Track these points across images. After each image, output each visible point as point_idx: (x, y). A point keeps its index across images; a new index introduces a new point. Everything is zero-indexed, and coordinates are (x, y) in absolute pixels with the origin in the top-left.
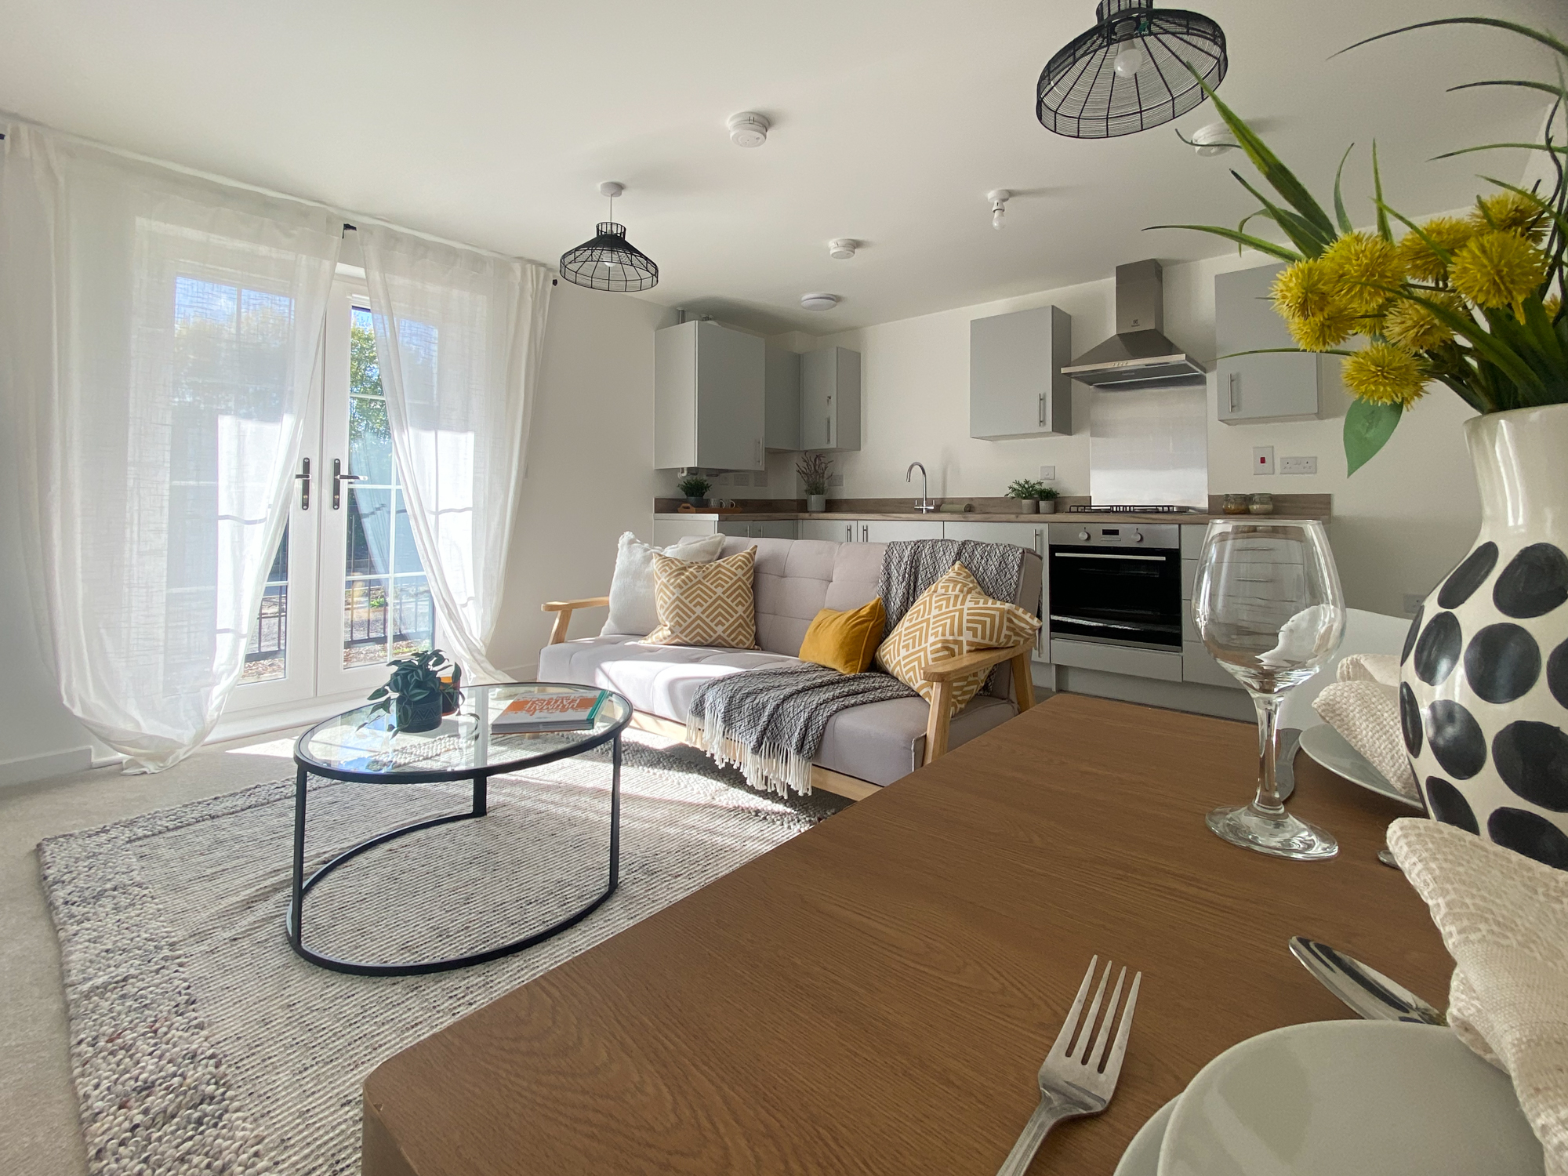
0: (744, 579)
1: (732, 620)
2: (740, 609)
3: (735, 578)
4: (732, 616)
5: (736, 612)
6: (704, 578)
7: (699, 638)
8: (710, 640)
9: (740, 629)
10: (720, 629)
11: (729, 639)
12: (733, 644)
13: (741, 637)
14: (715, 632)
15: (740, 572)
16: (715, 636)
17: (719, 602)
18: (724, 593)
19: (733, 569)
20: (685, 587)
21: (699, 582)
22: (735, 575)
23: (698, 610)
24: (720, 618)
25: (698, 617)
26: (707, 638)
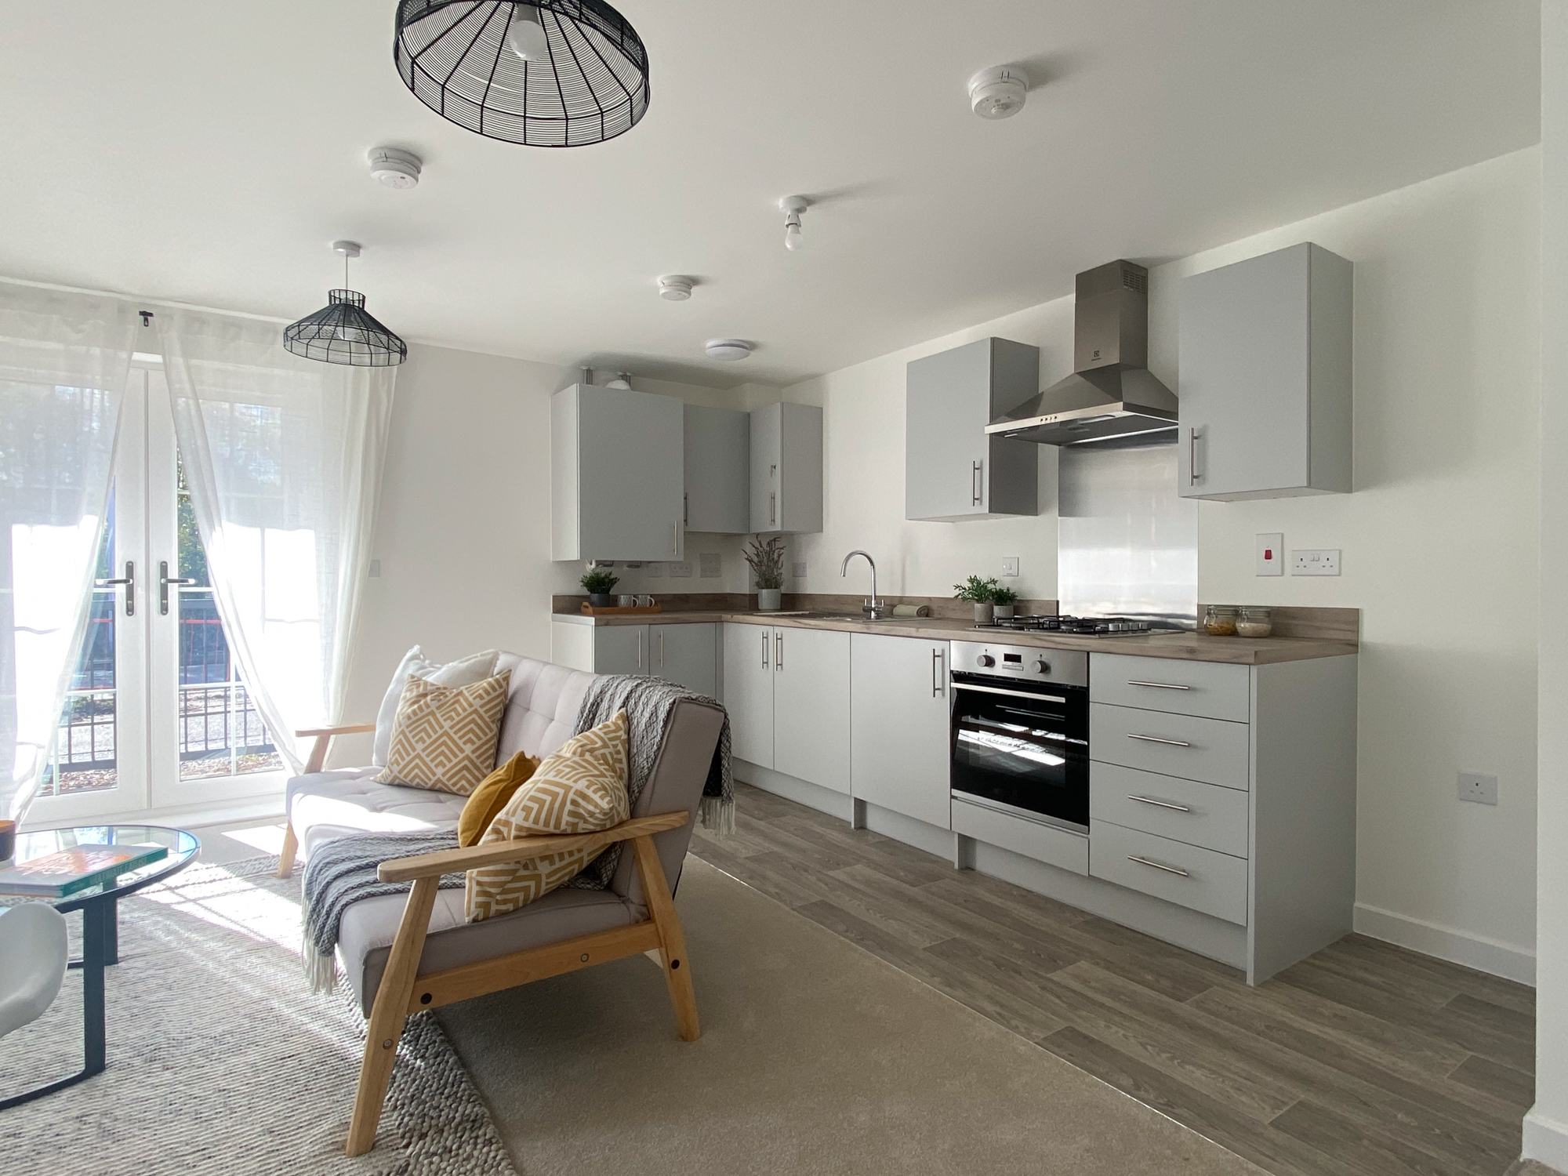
0: (481, 711)
1: (455, 761)
2: (468, 749)
3: (470, 710)
4: (456, 756)
5: (462, 751)
6: (438, 708)
7: (417, 780)
8: (430, 784)
9: (465, 772)
10: (440, 771)
11: (449, 784)
12: (455, 789)
13: (463, 782)
14: (434, 774)
15: (477, 703)
16: (434, 779)
17: (445, 738)
18: (451, 728)
19: (471, 699)
20: (414, 719)
21: (432, 713)
22: (471, 705)
23: (419, 747)
24: (442, 758)
25: (418, 756)
26: (427, 781)
